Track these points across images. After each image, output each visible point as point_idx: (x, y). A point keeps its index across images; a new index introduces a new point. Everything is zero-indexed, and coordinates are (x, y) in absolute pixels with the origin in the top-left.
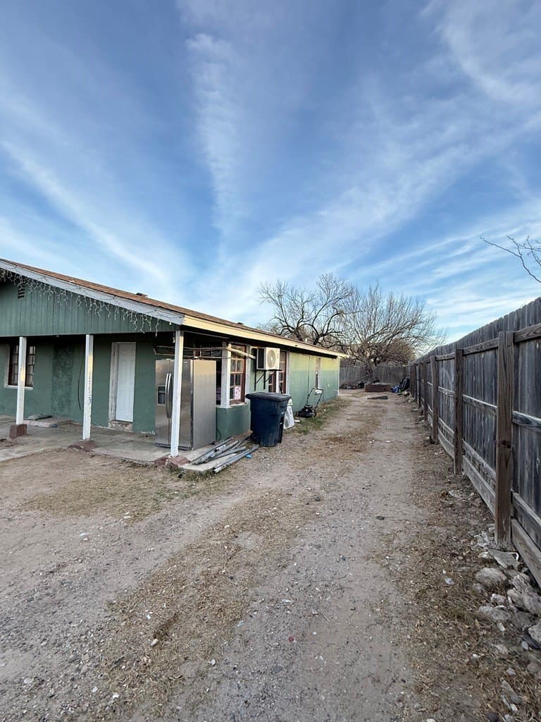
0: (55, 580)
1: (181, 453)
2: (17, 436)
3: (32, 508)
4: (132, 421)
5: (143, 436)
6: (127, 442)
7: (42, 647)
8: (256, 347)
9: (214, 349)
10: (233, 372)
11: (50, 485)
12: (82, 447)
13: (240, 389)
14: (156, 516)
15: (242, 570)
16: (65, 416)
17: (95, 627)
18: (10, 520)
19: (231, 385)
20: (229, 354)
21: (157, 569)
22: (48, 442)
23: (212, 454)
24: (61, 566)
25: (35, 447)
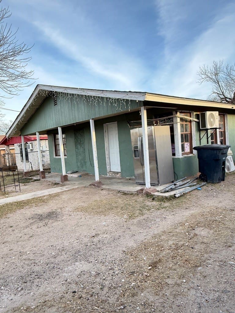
0: (96, 240)
1: (152, 187)
2: (64, 181)
3: (78, 211)
4: (120, 171)
5: (127, 180)
6: (119, 182)
7: (96, 262)
8: (199, 113)
9: (167, 117)
10: (182, 133)
11: (84, 202)
12: (96, 185)
13: (189, 144)
14: (142, 218)
15: (199, 245)
16: (84, 171)
17: (119, 259)
18: (70, 215)
19: (182, 142)
20: (179, 120)
21: (146, 240)
22: (79, 183)
23: (173, 187)
24: (97, 235)
25: (73, 186)
